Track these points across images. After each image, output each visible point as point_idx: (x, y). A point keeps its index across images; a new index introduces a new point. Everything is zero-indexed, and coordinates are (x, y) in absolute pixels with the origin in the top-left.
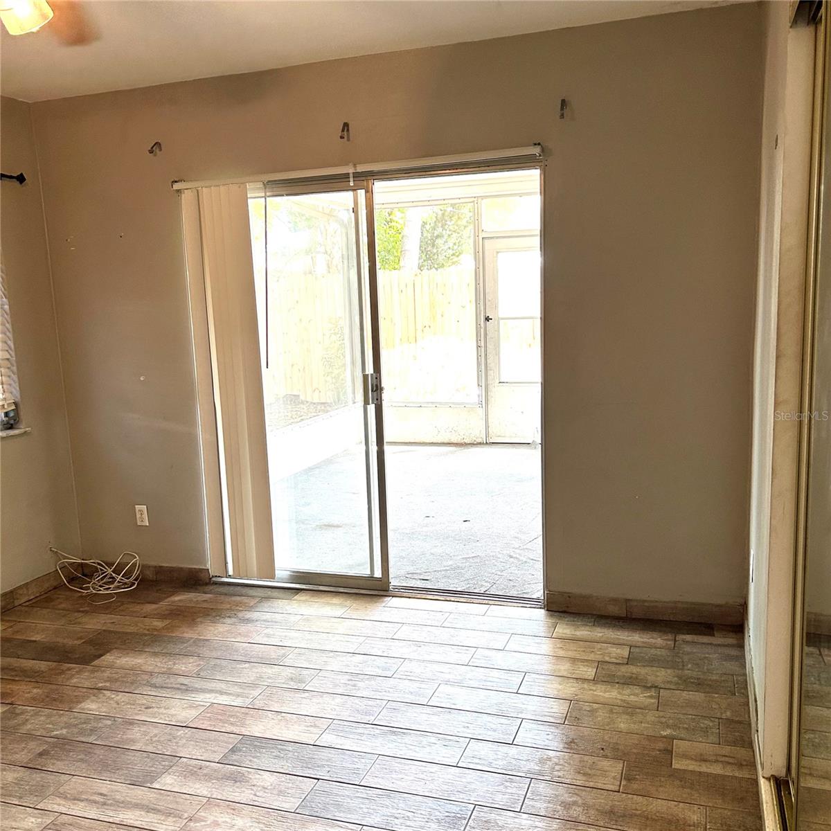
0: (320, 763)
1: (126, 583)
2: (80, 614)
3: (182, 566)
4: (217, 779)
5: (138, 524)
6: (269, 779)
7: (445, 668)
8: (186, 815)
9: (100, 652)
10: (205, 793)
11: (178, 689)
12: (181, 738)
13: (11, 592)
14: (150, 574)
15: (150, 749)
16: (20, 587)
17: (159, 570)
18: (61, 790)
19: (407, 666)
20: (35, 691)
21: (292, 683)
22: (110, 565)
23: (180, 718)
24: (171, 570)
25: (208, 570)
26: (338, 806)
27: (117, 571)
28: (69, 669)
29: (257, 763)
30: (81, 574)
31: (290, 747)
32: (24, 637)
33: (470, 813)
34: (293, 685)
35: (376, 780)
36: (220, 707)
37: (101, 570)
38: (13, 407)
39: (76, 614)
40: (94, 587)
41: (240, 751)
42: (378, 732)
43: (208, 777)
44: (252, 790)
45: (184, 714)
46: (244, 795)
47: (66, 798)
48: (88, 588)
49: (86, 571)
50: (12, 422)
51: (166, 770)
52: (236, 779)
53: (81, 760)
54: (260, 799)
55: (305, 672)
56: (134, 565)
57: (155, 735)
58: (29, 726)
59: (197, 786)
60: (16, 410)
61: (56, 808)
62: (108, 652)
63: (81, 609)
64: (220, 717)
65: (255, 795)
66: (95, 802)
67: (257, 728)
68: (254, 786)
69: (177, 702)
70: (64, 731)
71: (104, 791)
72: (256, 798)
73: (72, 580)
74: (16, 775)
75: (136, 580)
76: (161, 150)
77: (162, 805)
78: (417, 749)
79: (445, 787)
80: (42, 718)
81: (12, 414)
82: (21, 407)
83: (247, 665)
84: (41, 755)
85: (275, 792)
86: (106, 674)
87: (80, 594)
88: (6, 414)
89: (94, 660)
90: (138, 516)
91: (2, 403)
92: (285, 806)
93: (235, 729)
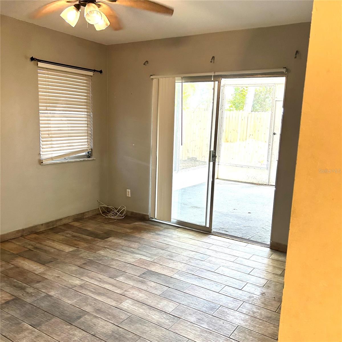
0: (171, 282)
1: (121, 216)
2: (104, 224)
3: (140, 213)
4: (137, 281)
5: (127, 196)
6: (153, 284)
7: (224, 261)
8: (124, 289)
9: (107, 237)
10: (132, 284)
11: (130, 252)
12: (128, 267)
13: (83, 213)
14: (129, 215)
15: (118, 268)
16: (86, 212)
17: (132, 213)
18: (88, 275)
19: (210, 258)
20: (86, 245)
21: (168, 257)
22: (116, 209)
23: (129, 261)
24: (136, 214)
25: (148, 215)
26: (174, 297)
27: (118, 212)
28: (97, 240)
29: (150, 279)
30: (107, 211)
31: (163, 276)
32: (85, 228)
33: (218, 307)
34: (169, 257)
35: (189, 291)
36: (143, 260)
37: (113, 210)
38: (91, 151)
39: (103, 224)
40: (110, 216)
41: (146, 274)
42: (194, 277)
43: (134, 280)
44: (147, 286)
45: (130, 260)
46: (144, 287)
47: (89, 277)
48: (108, 216)
49: (109, 211)
50: (90, 155)
51: (121, 275)
52: (142, 282)
53: (96, 268)
54: (149, 290)
55: (174, 254)
56: (124, 210)
57: (120, 265)
58: (82, 255)
59: (130, 282)
60: (91, 152)
61: (86, 280)
62: (110, 237)
63: (105, 222)
64: (142, 263)
65: (147, 288)
66: (98, 280)
67: (153, 269)
68: (148, 285)
69: (129, 256)
70: (92, 258)
71: (101, 278)
72: (147, 289)
73: (103, 212)
74: (76, 268)
75: (124, 215)
76: (148, 64)
77: (118, 285)
78: (206, 285)
79: (212, 298)
80: (86, 253)
81: (90, 153)
82: (93, 151)
83: (155, 248)
84: (84, 264)
85: (154, 288)
86: (108, 244)
87: (105, 217)
88: (88, 152)
89: (105, 239)
90: (127, 193)
91: (87, 149)
92: (157, 293)
93: (146, 267)
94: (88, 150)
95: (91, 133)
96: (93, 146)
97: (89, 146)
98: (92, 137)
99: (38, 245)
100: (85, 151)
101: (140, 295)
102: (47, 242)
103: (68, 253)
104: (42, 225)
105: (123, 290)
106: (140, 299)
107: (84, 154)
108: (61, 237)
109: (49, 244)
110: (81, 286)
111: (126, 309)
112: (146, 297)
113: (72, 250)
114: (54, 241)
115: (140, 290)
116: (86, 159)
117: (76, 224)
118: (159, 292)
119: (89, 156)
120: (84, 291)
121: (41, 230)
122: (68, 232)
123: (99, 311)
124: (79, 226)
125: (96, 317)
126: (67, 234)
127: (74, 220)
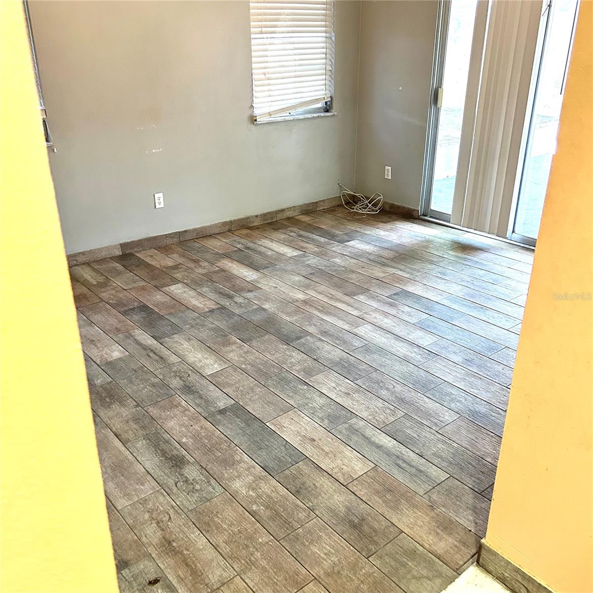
0: (435, 309)
1: (373, 210)
2: (346, 221)
3: (404, 205)
4: (383, 303)
5: (386, 177)
6: (407, 309)
8: (364, 311)
9: (350, 239)
10: (375, 306)
11: (380, 263)
12: (373, 283)
13: (316, 203)
14: (387, 208)
15: (357, 284)
16: (320, 201)
17: (392, 206)
18: (316, 288)
20: (316, 249)
21: (439, 274)
22: (368, 199)
23: (376, 275)
24: (398, 207)
25: (418, 211)
26: (435, 328)
27: (370, 203)
28: (333, 244)
29: (404, 301)
30: (352, 201)
31: (424, 300)
32: (317, 225)
33: (501, 349)
35: (460, 324)
36: (397, 276)
37: (363, 200)
38: (330, 99)
39: (344, 220)
40: (357, 208)
41: (399, 295)
42: (473, 305)
43: (379, 301)
44: (397, 311)
45: (378, 274)
46: (393, 311)
47: (317, 292)
48: (353, 209)
49: (355, 200)
51: (362, 293)
52: (391, 305)
53: (328, 280)
54: (399, 315)
55: (448, 271)
56: (379, 201)
57: (362, 279)
59: (373, 303)
60: (331, 101)
61: (312, 294)
62: (353, 240)
63: (348, 218)
64: (395, 279)
66: (328, 296)
67: (410, 288)
68: (399, 309)
69: (378, 269)
70: (323, 268)
71: (333, 294)
72: (397, 314)
73: (348, 203)
74: (299, 278)
75: (379, 209)
77: (355, 305)
79: (494, 336)
80: (316, 260)
83: (420, 261)
84: (311, 274)
85: (408, 314)
86: (349, 249)
87: (348, 211)
88: (326, 103)
89: (346, 242)
90: (386, 172)
91: (323, 96)
93: (400, 286)
94: (326, 99)
95: (331, 69)
96: (333, 92)
97: (327, 92)
98: (333, 76)
99: (250, 245)
100: (321, 100)
101: (386, 320)
102: (263, 241)
103: (291, 258)
104: (257, 216)
105: (361, 311)
106: (385, 326)
107: (320, 105)
108: (283, 236)
109: (266, 244)
110: (305, 302)
111: (362, 336)
112: (393, 324)
113: (296, 254)
114: (272, 240)
115: (386, 314)
116: (322, 114)
117: (306, 219)
118: (414, 320)
119: (327, 109)
120: (308, 308)
121: (256, 224)
122: (292, 229)
123: (325, 333)
124: (309, 222)
125: (320, 339)
126: (291, 231)
127: (301, 212)
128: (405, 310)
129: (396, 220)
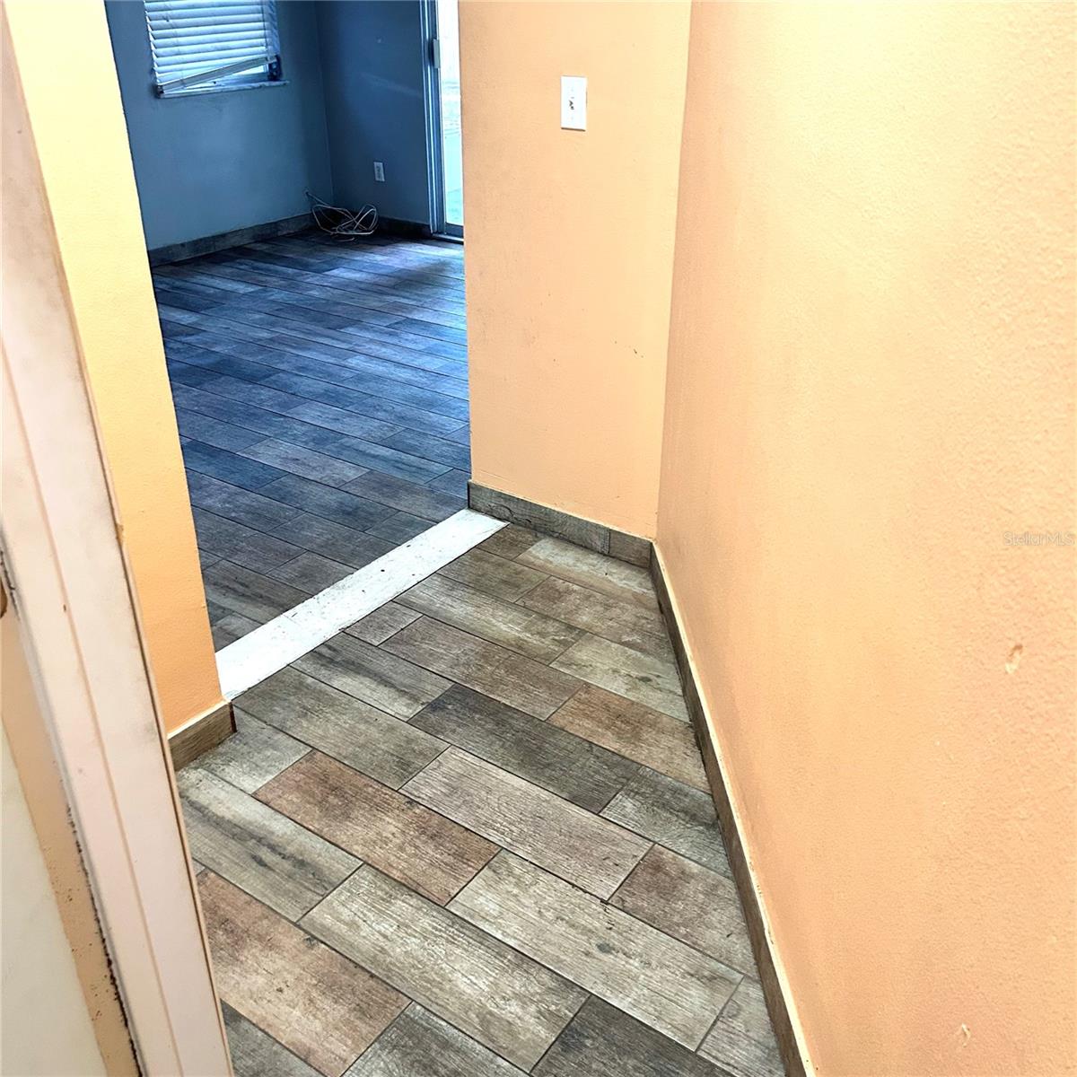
6: (412, 336)
9: (332, 268)
18: (286, 325)
29: (408, 329)
38: (275, 60)
41: (401, 324)
46: (395, 340)
47: (288, 329)
51: (351, 326)
52: (390, 334)
59: (366, 334)
60: (278, 64)
61: (281, 331)
62: (337, 269)
66: (303, 332)
71: (310, 329)
77: (343, 338)
81: (274, 67)
82: (282, 58)
86: (331, 280)
88: (270, 65)
89: (325, 272)
91: (264, 55)
92: (416, 348)
93: (404, 315)
94: (269, 58)
96: (279, 49)
97: (270, 47)
98: (276, 24)
99: (179, 284)
100: (263, 61)
101: (384, 350)
102: (198, 277)
103: (245, 294)
106: (382, 355)
107: (260, 69)
108: (228, 270)
109: (203, 282)
110: (272, 340)
112: (393, 352)
113: (252, 290)
114: (213, 276)
115: (384, 344)
116: (267, 84)
118: (421, 347)
119: (274, 74)
120: (277, 346)
121: (184, 258)
122: (243, 261)
123: (304, 369)
124: (267, 251)
125: (297, 375)
126: (241, 264)
127: (254, 237)
128: (410, 339)
129: (399, 242)
